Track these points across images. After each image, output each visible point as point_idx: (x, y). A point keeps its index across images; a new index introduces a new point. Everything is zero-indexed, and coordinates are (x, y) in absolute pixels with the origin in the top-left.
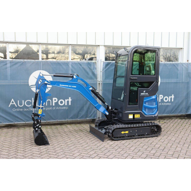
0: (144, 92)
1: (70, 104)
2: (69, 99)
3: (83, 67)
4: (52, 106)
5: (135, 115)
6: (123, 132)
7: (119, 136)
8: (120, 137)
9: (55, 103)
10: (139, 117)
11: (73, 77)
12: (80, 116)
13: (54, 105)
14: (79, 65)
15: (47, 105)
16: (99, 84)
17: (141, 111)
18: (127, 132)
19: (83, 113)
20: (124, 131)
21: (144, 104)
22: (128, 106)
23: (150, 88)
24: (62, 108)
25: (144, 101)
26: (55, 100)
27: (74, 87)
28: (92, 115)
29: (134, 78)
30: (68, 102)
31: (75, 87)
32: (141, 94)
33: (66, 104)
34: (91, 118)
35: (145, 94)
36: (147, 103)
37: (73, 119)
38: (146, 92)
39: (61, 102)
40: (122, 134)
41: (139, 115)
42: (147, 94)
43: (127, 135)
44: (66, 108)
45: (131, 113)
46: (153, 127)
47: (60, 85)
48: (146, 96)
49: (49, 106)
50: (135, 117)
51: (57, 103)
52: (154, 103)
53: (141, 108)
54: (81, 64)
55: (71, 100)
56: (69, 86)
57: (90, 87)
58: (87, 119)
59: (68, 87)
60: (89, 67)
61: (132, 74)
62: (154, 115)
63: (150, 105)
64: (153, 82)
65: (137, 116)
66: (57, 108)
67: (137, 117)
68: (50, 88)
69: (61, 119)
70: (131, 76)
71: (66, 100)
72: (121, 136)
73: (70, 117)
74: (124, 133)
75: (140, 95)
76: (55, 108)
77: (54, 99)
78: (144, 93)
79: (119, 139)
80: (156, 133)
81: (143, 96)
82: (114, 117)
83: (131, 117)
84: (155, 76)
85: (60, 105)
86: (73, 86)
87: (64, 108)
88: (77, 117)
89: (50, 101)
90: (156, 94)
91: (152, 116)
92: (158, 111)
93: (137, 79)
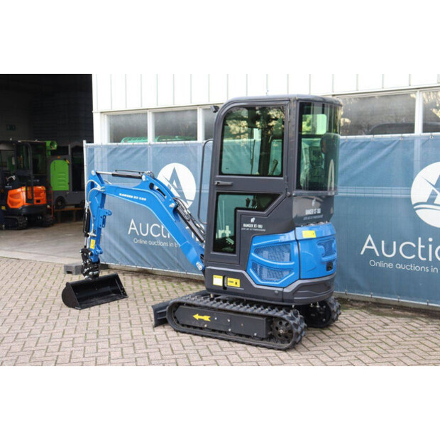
0: (253, 220)
5: (229, 280)
6: (197, 317)
8: (189, 326)
10: (238, 285)
11: (140, 178)
17: (246, 270)
18: (206, 318)
20: (199, 315)
21: (253, 254)
22: (213, 253)
23: (269, 213)
25: (254, 245)
27: (143, 199)
29: (225, 183)
31: (145, 199)
35: (255, 225)
36: (266, 253)
38: (256, 222)
40: (195, 319)
41: (238, 281)
42: (260, 226)
43: (206, 326)
45: (218, 273)
47: (120, 194)
48: (258, 232)
50: (228, 284)
52: (287, 255)
53: (243, 262)
56: (135, 197)
57: (171, 202)
59: (133, 199)
61: (221, 173)
62: (281, 289)
64: (278, 195)
65: (234, 283)
67: (233, 285)
70: (218, 176)
72: (193, 324)
74: (200, 320)
75: (242, 229)
78: (253, 223)
79: (185, 329)
81: (253, 233)
83: (218, 281)
84: (282, 178)
86: (140, 198)
90: (297, 228)
91: (274, 291)
92: (300, 279)
93: (231, 185)
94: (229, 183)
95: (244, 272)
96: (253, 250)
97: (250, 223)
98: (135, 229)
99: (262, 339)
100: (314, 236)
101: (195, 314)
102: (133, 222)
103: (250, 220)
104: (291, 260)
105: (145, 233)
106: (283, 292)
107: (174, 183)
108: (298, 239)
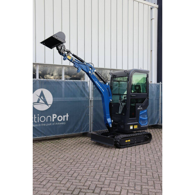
1: (67, 120)
2: (66, 115)
3: (78, 86)
4: (52, 122)
5: (134, 126)
6: (126, 141)
7: (124, 144)
9: (54, 119)
12: (75, 131)
13: (53, 121)
14: (75, 84)
15: (47, 121)
16: (91, 101)
17: (138, 122)
18: (129, 141)
19: (78, 128)
20: (127, 140)
22: (130, 119)
23: (143, 104)
24: (60, 124)
25: (140, 114)
26: (55, 116)
28: (85, 129)
29: (134, 95)
30: (66, 118)
32: (138, 108)
33: (64, 120)
34: (84, 132)
36: (141, 116)
37: (69, 133)
39: (60, 118)
41: (137, 126)
42: (142, 108)
43: (129, 143)
44: (64, 123)
45: (131, 125)
46: (146, 136)
48: (141, 110)
49: (49, 122)
50: (134, 128)
51: (56, 119)
52: (146, 116)
53: (138, 120)
54: (77, 83)
55: (68, 116)
58: (81, 132)
60: (83, 86)
63: (143, 117)
65: (136, 127)
66: (56, 124)
68: (50, 106)
69: (59, 134)
70: (131, 93)
71: (64, 116)
73: (67, 131)
74: (127, 142)
75: (137, 110)
76: (54, 124)
77: (53, 115)
80: (148, 140)
82: (115, 129)
83: (131, 127)
84: (146, 94)
85: (58, 121)
87: (62, 123)
88: (73, 132)
89: (50, 117)
91: (145, 127)
97: (139, 107)
101: (126, 140)
107: (42, 97)
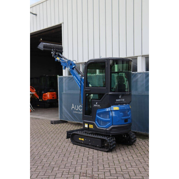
0: (97, 103)
5: (90, 125)
6: (80, 139)
8: (78, 142)
10: (92, 127)
17: (95, 122)
18: (83, 139)
20: (81, 138)
21: (97, 116)
25: (97, 112)
32: (94, 105)
36: (101, 115)
38: (98, 104)
40: (79, 140)
41: (92, 126)
42: (99, 105)
43: (83, 142)
45: (87, 123)
52: (108, 116)
53: (94, 119)
64: (104, 94)
65: (91, 126)
67: (91, 127)
70: (86, 87)
78: (97, 104)
79: (76, 143)
81: (97, 108)
83: (86, 126)
84: (105, 88)
90: (111, 106)
91: (103, 129)
92: (112, 125)
93: (90, 91)
94: (89, 90)
95: (94, 122)
96: (97, 114)
97: (96, 104)
98: (74, 107)
99: (100, 148)
100: (118, 109)
101: (79, 138)
102: (73, 105)
103: (96, 103)
104: (109, 118)
105: (77, 109)
106: (106, 130)
108: (112, 110)
